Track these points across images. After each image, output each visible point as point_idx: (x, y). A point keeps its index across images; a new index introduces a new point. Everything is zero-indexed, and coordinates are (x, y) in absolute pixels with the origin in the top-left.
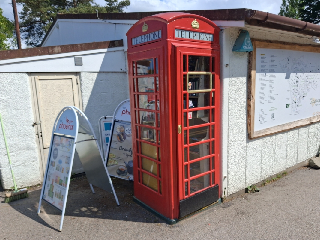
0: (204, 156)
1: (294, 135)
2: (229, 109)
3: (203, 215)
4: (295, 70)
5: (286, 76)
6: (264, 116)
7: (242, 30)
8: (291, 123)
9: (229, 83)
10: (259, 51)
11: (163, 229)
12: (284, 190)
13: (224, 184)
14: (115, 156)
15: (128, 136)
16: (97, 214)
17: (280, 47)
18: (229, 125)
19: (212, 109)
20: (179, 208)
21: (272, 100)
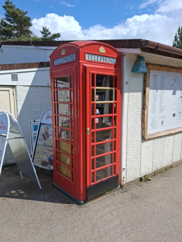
0: (108, 152)
1: (179, 138)
2: (127, 116)
3: (105, 198)
4: (180, 88)
5: (173, 93)
6: (155, 123)
7: (139, 56)
8: (176, 128)
9: (128, 97)
10: (152, 73)
11: (73, 209)
12: (170, 179)
13: (123, 174)
14: (40, 151)
15: (51, 135)
16: (23, 196)
17: (169, 70)
18: (128, 129)
19: (114, 116)
20: (87, 192)
21: (162, 110)
